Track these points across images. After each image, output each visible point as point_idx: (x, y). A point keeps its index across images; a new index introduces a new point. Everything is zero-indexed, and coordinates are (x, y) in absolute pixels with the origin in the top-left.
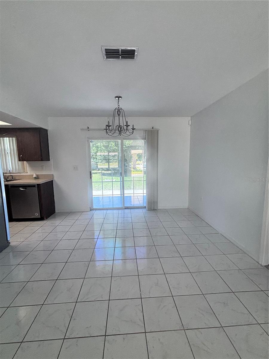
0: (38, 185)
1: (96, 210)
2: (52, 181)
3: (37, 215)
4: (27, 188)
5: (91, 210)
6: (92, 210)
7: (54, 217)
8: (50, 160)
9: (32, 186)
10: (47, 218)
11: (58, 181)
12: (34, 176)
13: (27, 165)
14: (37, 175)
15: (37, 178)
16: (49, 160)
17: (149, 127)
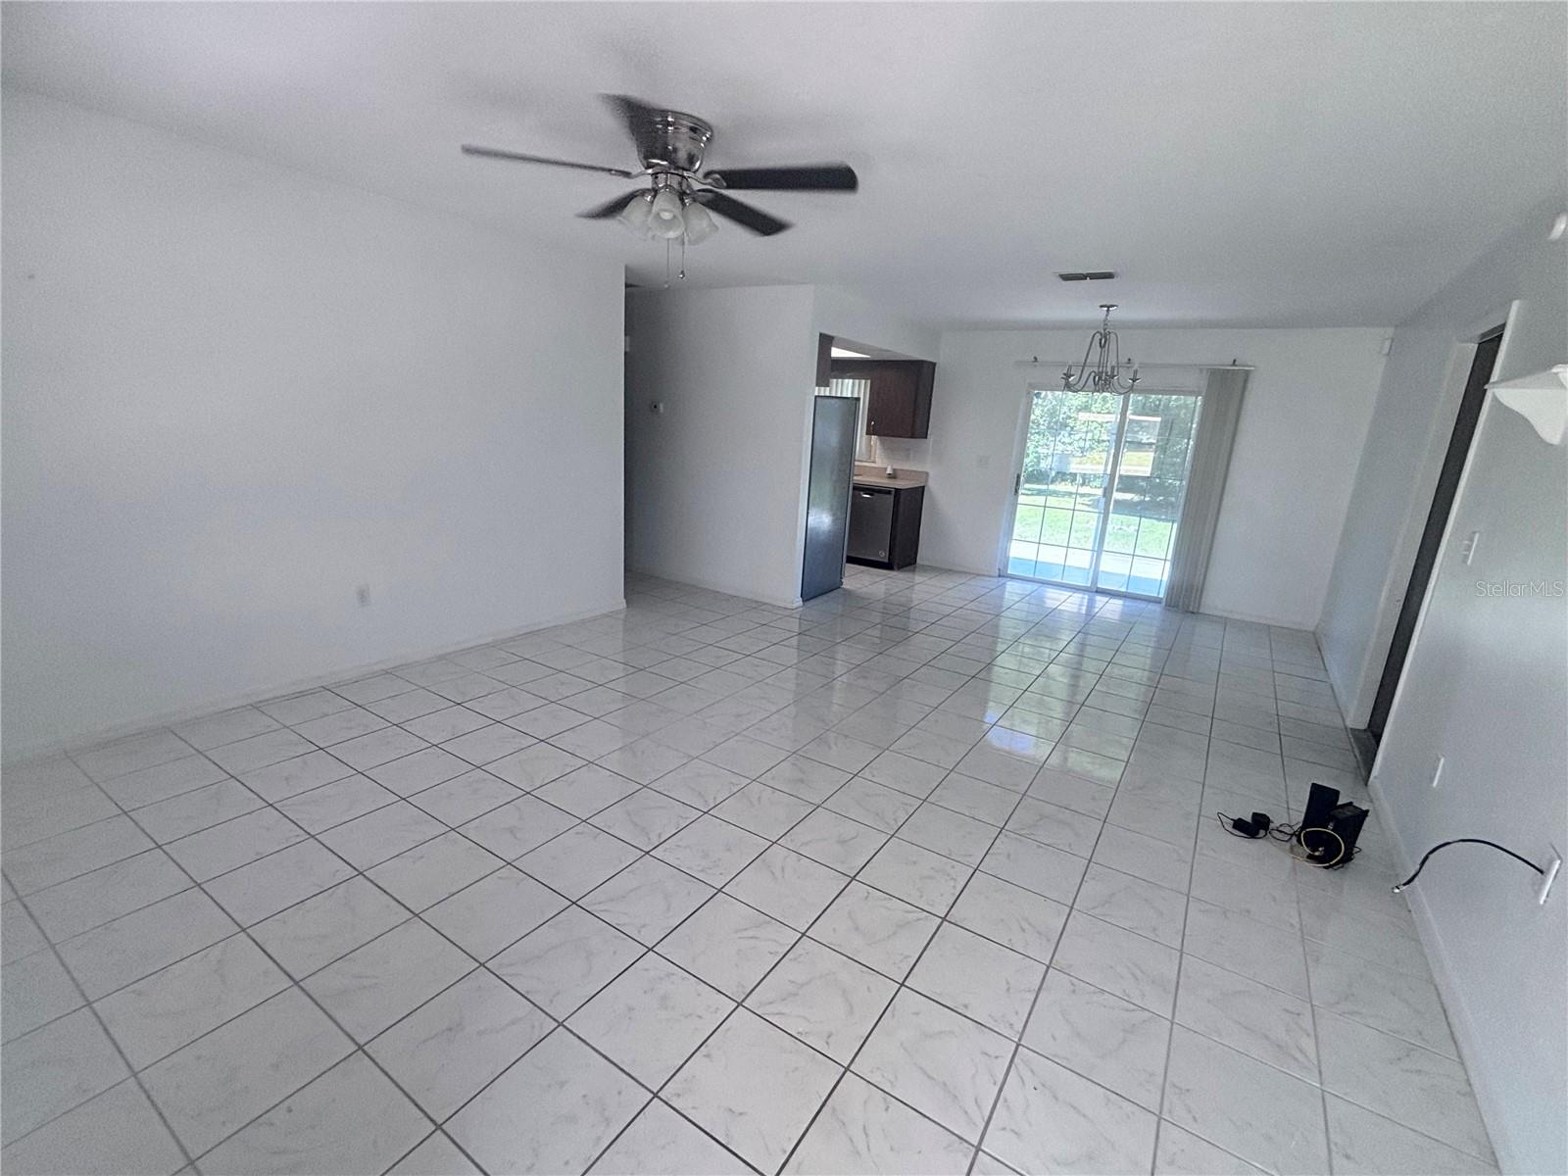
0: (897, 491)
1: (1013, 578)
2: (923, 487)
3: (883, 556)
4: (876, 494)
5: (1000, 576)
6: (1003, 576)
7: (914, 571)
8: (929, 436)
9: (886, 492)
10: (899, 569)
11: (934, 487)
12: (889, 471)
13: (878, 443)
14: (894, 470)
15: (893, 476)
16: (926, 437)
17: (1222, 359)
